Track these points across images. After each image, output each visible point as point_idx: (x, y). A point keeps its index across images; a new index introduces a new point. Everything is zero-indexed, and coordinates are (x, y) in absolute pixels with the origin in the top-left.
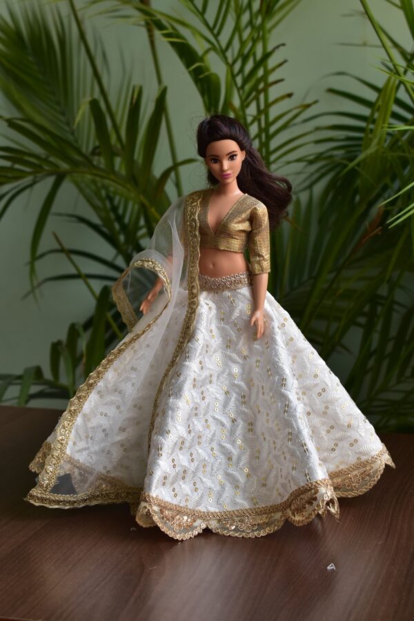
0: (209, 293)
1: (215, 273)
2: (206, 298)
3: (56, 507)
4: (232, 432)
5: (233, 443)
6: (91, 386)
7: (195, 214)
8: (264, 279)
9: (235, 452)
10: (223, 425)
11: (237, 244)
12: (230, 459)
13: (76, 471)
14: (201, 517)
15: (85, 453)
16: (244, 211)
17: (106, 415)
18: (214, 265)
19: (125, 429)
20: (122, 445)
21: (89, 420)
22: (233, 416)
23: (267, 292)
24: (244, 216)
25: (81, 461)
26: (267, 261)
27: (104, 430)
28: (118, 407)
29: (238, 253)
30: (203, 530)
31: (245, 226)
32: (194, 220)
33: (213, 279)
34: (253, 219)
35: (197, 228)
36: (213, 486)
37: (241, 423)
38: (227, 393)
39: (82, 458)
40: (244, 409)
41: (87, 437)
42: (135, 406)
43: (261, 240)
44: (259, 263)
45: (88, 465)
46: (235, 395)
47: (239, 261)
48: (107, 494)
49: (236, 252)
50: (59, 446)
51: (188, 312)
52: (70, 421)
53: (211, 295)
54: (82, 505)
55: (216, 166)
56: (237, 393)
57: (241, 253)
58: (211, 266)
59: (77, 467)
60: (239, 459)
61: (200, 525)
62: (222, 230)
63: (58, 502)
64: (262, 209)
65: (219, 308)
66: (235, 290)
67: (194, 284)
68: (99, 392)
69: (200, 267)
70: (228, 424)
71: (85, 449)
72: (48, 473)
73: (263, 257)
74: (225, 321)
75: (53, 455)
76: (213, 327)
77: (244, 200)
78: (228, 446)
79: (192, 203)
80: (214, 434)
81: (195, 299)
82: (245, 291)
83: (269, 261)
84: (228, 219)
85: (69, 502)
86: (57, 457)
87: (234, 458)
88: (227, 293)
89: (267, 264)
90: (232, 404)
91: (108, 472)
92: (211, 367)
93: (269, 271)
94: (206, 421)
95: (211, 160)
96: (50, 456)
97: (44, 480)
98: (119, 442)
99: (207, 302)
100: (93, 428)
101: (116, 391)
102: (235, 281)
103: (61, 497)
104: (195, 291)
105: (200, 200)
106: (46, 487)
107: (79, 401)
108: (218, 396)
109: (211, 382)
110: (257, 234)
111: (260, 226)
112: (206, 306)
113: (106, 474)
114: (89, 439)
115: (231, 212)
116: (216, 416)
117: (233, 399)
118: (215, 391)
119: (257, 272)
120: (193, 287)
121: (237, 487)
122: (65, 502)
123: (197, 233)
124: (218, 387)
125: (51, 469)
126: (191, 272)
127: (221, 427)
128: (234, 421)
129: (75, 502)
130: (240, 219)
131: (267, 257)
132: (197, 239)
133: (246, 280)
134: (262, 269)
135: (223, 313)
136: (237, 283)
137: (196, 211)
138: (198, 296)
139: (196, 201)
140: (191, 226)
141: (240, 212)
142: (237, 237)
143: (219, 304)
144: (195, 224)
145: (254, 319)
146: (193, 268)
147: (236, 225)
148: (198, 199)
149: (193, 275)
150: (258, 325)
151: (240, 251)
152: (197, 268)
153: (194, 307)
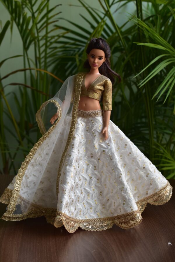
0: (82, 118)
1: (86, 108)
2: (81, 120)
3: (16, 220)
4: (90, 183)
5: (90, 187)
6: (28, 163)
8: (109, 113)
9: (91, 192)
10: (86, 179)
11: (97, 96)
12: (88, 195)
13: (23, 202)
14: (77, 222)
15: (26, 194)
16: (102, 81)
17: (35, 176)
18: (86, 105)
19: (43, 182)
20: (42, 190)
21: (28, 178)
22: (90, 175)
23: (110, 120)
24: (101, 83)
25: (24, 198)
26: (110, 105)
27: (34, 183)
28: (40, 172)
29: (97, 100)
30: (78, 228)
31: (101, 88)
32: (80, 84)
33: (85, 111)
34: (105, 85)
35: (81, 88)
36: (81, 208)
37: (94, 179)
38: (88, 165)
39: (25, 196)
40: (96, 172)
41: (27, 186)
42: (48, 171)
44: (107, 106)
45: (27, 199)
46: (91, 166)
47: (97, 104)
48: (36, 212)
50: (16, 192)
51: (71, 125)
52: (20, 180)
53: (83, 119)
54: (26, 218)
55: (92, 60)
56: (92, 165)
58: (84, 105)
59: (23, 201)
60: (92, 195)
61: (77, 226)
62: (91, 88)
63: (16, 218)
64: (109, 82)
65: (87, 125)
66: (95, 117)
67: (75, 112)
68: (32, 165)
69: (79, 105)
70: (88, 179)
71: (26, 192)
72: (12, 205)
73: (109, 103)
74: (89, 131)
75: (13, 197)
76: (83, 134)
77: (101, 77)
78: (88, 189)
79: (79, 77)
80: (82, 183)
81: (75, 119)
82: (100, 119)
84: (94, 83)
85: (21, 218)
86: (16, 197)
87: (90, 195)
88: (91, 118)
89: (110, 107)
90: (90, 170)
91: (36, 202)
92: (81, 153)
93: (111, 110)
94: (79, 177)
96: (12, 197)
97: (10, 209)
98: (40, 188)
99: (81, 122)
100: (30, 182)
101: (39, 165)
102: (95, 113)
103: (17, 216)
104: (75, 116)
106: (11, 212)
107: (23, 170)
108: (84, 166)
109: (81, 159)
110: (107, 92)
111: (108, 89)
112: (81, 124)
113: (35, 204)
114: (28, 187)
115: (95, 81)
116: (83, 175)
117: (90, 168)
118: (83, 164)
119: (106, 110)
120: (74, 114)
121: (91, 208)
122: (19, 218)
123: (80, 90)
124: (84, 162)
125: (13, 203)
126: (74, 107)
127: (85, 180)
128: (91, 178)
129: (23, 217)
130: (100, 84)
131: (111, 103)
132: (80, 92)
133: (100, 113)
134: (108, 108)
135: (88, 128)
136: (96, 114)
137: (81, 81)
138: (77, 118)
139: (81, 76)
140: (77, 87)
141: (100, 81)
142: (97, 93)
143: (87, 123)
144: (80, 85)
145: (104, 131)
146: (76, 105)
147: (98, 86)
148: (82, 76)
149: (75, 108)
150: (106, 133)
151: (98, 99)
152: (78, 105)
153: (74, 123)
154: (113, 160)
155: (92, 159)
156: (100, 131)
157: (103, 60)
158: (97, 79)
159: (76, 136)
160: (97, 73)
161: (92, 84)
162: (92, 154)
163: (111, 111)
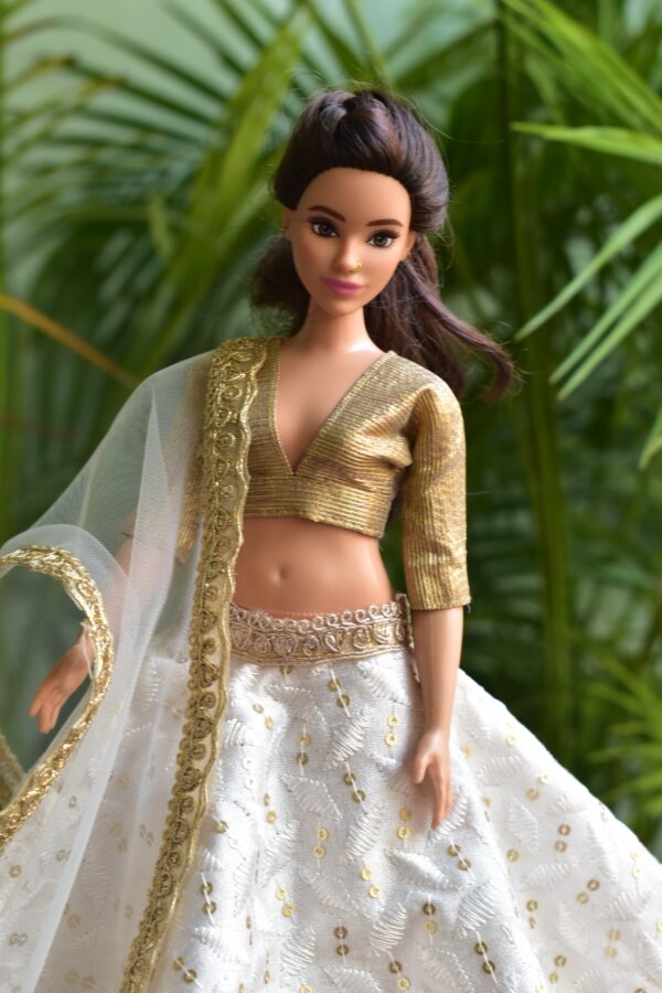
0: (263, 668)
1: (289, 600)
2: (254, 689)
7: (241, 407)
8: (452, 628)
11: (364, 505)
16: (396, 396)
18: (284, 573)
23: (462, 674)
24: (393, 411)
26: (459, 566)
29: (367, 536)
31: (395, 449)
32: (236, 426)
33: (283, 623)
34: (417, 429)
35: (244, 452)
43: (443, 497)
44: (436, 573)
47: (367, 563)
49: (359, 533)
51: (186, 730)
53: (271, 675)
55: (322, 248)
57: (374, 537)
58: (275, 577)
62: (323, 455)
64: (446, 402)
65: (295, 721)
66: (354, 661)
67: (212, 635)
69: (237, 578)
73: (448, 553)
74: (313, 763)
76: (272, 786)
77: (389, 365)
79: (232, 372)
81: (213, 688)
82: (387, 668)
83: (465, 567)
84: (341, 418)
88: (323, 671)
89: (458, 579)
93: (467, 599)
95: (313, 221)
99: (258, 701)
102: (354, 632)
104: (213, 660)
105: (259, 365)
110: (431, 478)
111: (443, 451)
112: (255, 715)
115: (349, 397)
119: (430, 604)
120: (207, 645)
123: (241, 466)
126: (204, 595)
130: (381, 420)
131: (460, 553)
132: (238, 486)
133: (388, 630)
134: (446, 595)
135: (309, 740)
136: (360, 638)
137: (243, 400)
138: (225, 678)
139: (246, 368)
140: (221, 444)
141: (382, 401)
142: (367, 483)
143: (296, 707)
144: (239, 436)
145: (424, 761)
146: (215, 583)
147: (368, 440)
148: (253, 362)
149: (213, 606)
150: (438, 779)
151: (371, 532)
152: (229, 584)
153: (210, 713)
154: (500, 975)
155: (348, 970)
156: (392, 763)
157: (397, 251)
158: (361, 383)
159: (226, 812)
160: (357, 343)
161: (324, 424)
162: (345, 931)
163: (465, 608)
